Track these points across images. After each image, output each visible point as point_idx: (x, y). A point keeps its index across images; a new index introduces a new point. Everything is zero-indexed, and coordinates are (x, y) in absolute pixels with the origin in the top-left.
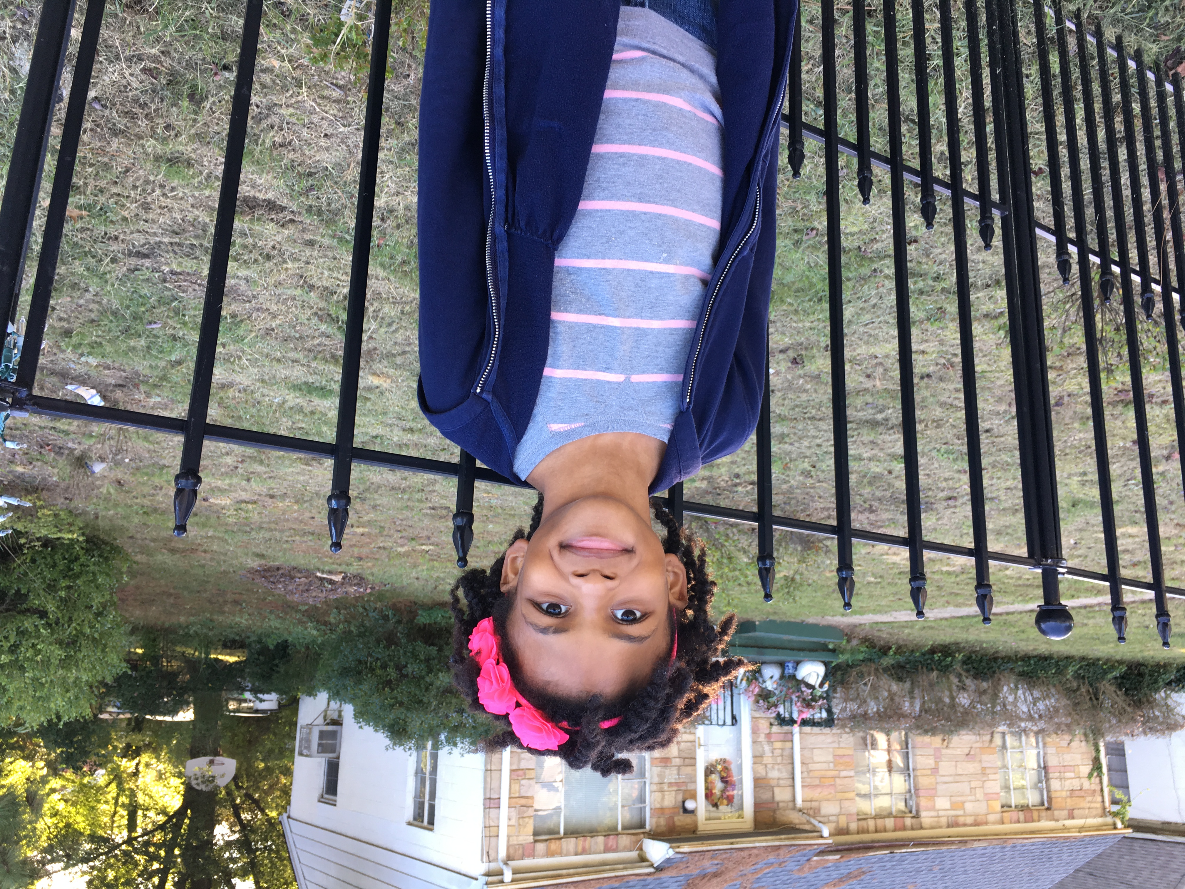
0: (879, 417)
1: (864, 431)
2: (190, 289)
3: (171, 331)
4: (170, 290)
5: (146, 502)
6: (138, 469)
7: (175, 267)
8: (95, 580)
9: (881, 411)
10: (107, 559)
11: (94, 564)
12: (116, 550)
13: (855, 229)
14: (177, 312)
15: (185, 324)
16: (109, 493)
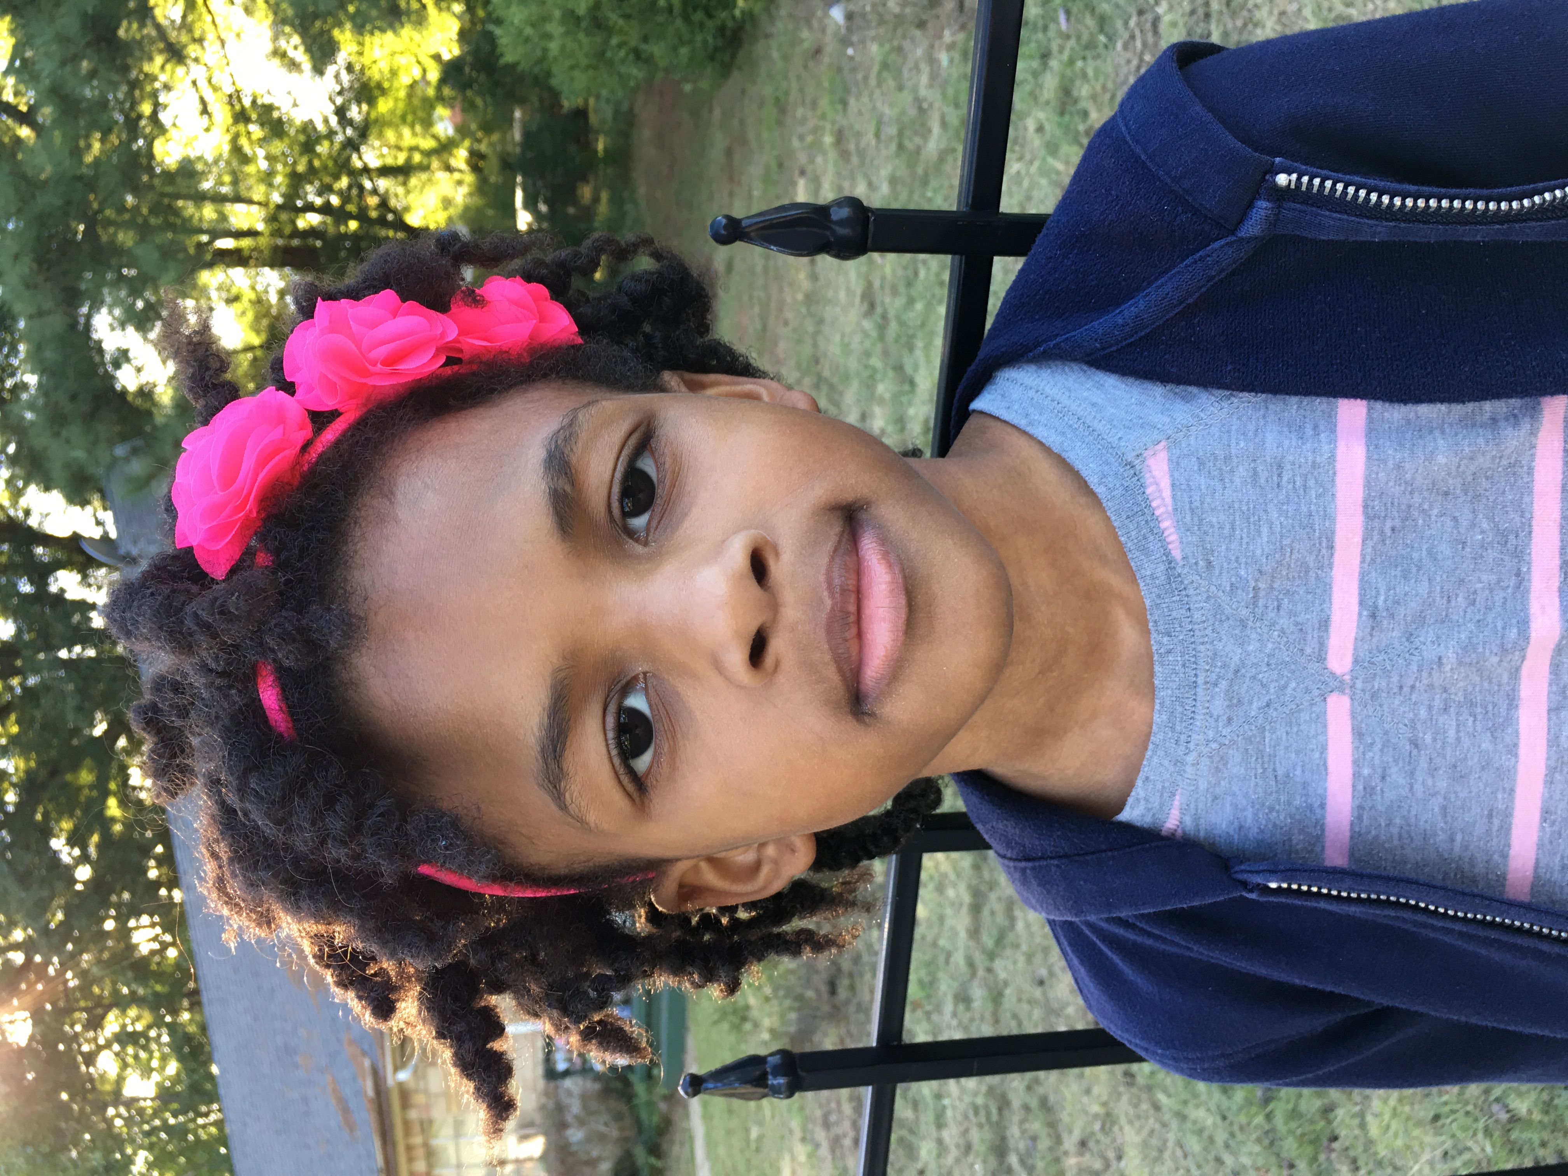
0: (1013, 1160)
1: (988, 1134)
2: (1128, 55)
3: (1055, 47)
4: (1126, 23)
5: (794, 95)
6: (840, 70)
7: (1166, 19)
8: (682, 43)
9: (1022, 1162)
10: (712, 58)
11: (705, 42)
12: (726, 70)
13: (1374, 1130)
14: (1091, 45)
15: (1071, 62)
16: (802, 41)
